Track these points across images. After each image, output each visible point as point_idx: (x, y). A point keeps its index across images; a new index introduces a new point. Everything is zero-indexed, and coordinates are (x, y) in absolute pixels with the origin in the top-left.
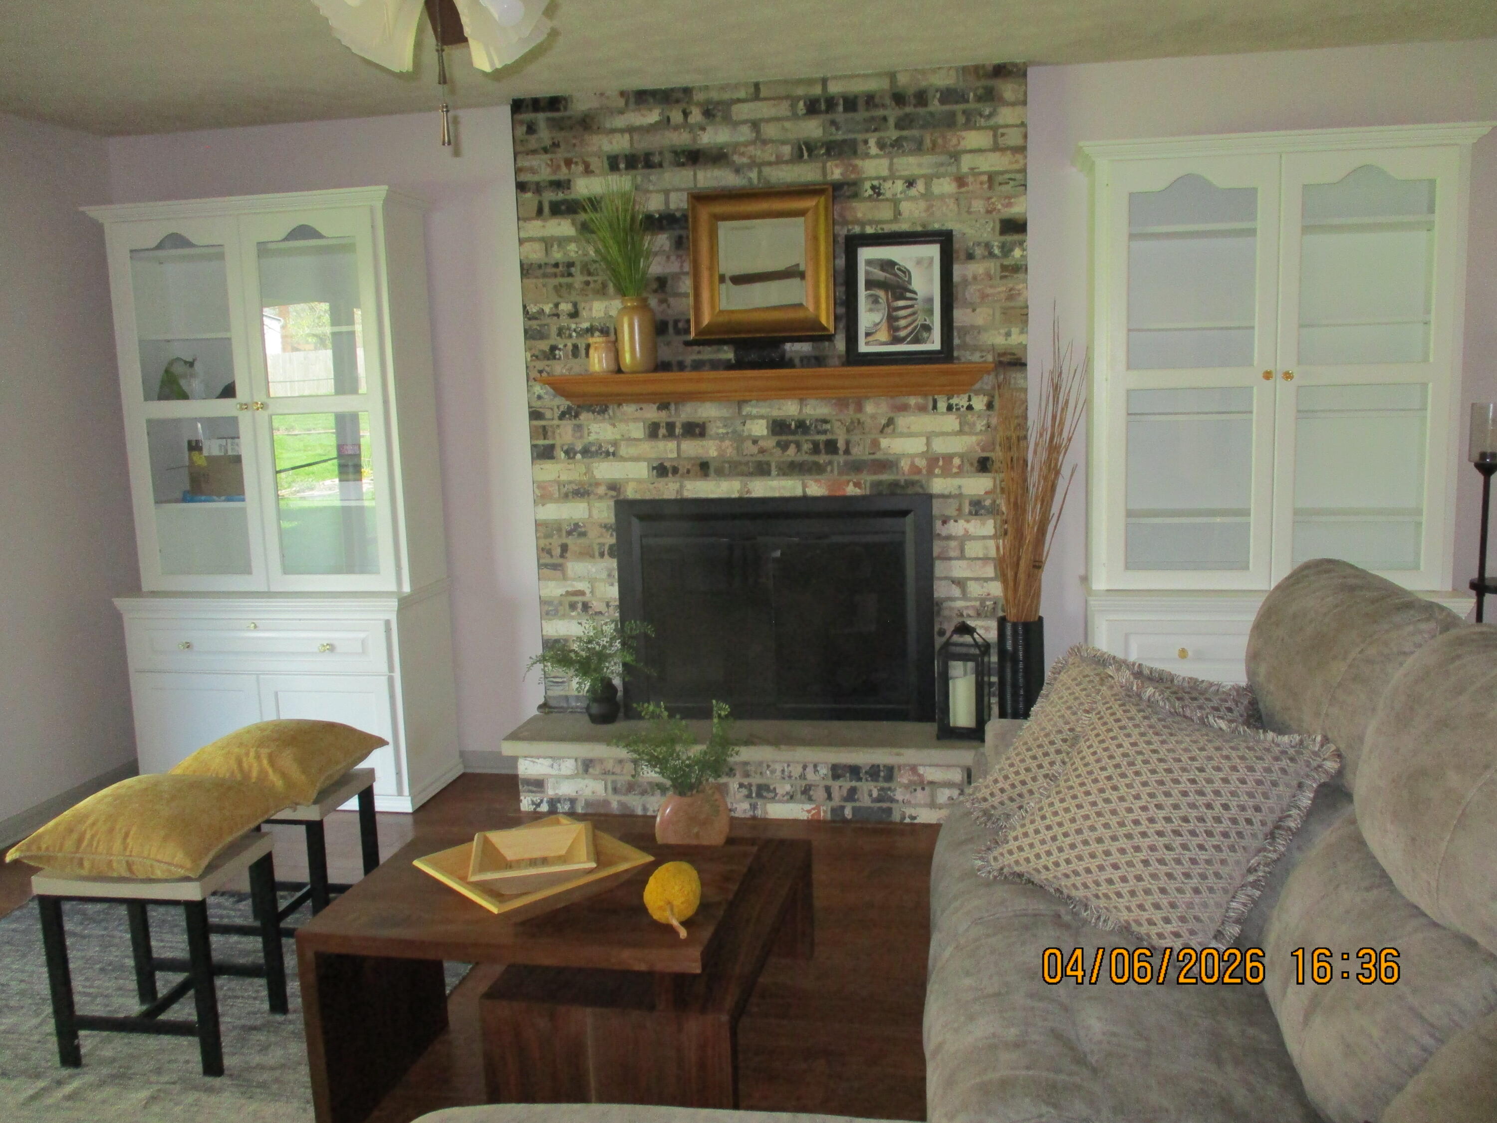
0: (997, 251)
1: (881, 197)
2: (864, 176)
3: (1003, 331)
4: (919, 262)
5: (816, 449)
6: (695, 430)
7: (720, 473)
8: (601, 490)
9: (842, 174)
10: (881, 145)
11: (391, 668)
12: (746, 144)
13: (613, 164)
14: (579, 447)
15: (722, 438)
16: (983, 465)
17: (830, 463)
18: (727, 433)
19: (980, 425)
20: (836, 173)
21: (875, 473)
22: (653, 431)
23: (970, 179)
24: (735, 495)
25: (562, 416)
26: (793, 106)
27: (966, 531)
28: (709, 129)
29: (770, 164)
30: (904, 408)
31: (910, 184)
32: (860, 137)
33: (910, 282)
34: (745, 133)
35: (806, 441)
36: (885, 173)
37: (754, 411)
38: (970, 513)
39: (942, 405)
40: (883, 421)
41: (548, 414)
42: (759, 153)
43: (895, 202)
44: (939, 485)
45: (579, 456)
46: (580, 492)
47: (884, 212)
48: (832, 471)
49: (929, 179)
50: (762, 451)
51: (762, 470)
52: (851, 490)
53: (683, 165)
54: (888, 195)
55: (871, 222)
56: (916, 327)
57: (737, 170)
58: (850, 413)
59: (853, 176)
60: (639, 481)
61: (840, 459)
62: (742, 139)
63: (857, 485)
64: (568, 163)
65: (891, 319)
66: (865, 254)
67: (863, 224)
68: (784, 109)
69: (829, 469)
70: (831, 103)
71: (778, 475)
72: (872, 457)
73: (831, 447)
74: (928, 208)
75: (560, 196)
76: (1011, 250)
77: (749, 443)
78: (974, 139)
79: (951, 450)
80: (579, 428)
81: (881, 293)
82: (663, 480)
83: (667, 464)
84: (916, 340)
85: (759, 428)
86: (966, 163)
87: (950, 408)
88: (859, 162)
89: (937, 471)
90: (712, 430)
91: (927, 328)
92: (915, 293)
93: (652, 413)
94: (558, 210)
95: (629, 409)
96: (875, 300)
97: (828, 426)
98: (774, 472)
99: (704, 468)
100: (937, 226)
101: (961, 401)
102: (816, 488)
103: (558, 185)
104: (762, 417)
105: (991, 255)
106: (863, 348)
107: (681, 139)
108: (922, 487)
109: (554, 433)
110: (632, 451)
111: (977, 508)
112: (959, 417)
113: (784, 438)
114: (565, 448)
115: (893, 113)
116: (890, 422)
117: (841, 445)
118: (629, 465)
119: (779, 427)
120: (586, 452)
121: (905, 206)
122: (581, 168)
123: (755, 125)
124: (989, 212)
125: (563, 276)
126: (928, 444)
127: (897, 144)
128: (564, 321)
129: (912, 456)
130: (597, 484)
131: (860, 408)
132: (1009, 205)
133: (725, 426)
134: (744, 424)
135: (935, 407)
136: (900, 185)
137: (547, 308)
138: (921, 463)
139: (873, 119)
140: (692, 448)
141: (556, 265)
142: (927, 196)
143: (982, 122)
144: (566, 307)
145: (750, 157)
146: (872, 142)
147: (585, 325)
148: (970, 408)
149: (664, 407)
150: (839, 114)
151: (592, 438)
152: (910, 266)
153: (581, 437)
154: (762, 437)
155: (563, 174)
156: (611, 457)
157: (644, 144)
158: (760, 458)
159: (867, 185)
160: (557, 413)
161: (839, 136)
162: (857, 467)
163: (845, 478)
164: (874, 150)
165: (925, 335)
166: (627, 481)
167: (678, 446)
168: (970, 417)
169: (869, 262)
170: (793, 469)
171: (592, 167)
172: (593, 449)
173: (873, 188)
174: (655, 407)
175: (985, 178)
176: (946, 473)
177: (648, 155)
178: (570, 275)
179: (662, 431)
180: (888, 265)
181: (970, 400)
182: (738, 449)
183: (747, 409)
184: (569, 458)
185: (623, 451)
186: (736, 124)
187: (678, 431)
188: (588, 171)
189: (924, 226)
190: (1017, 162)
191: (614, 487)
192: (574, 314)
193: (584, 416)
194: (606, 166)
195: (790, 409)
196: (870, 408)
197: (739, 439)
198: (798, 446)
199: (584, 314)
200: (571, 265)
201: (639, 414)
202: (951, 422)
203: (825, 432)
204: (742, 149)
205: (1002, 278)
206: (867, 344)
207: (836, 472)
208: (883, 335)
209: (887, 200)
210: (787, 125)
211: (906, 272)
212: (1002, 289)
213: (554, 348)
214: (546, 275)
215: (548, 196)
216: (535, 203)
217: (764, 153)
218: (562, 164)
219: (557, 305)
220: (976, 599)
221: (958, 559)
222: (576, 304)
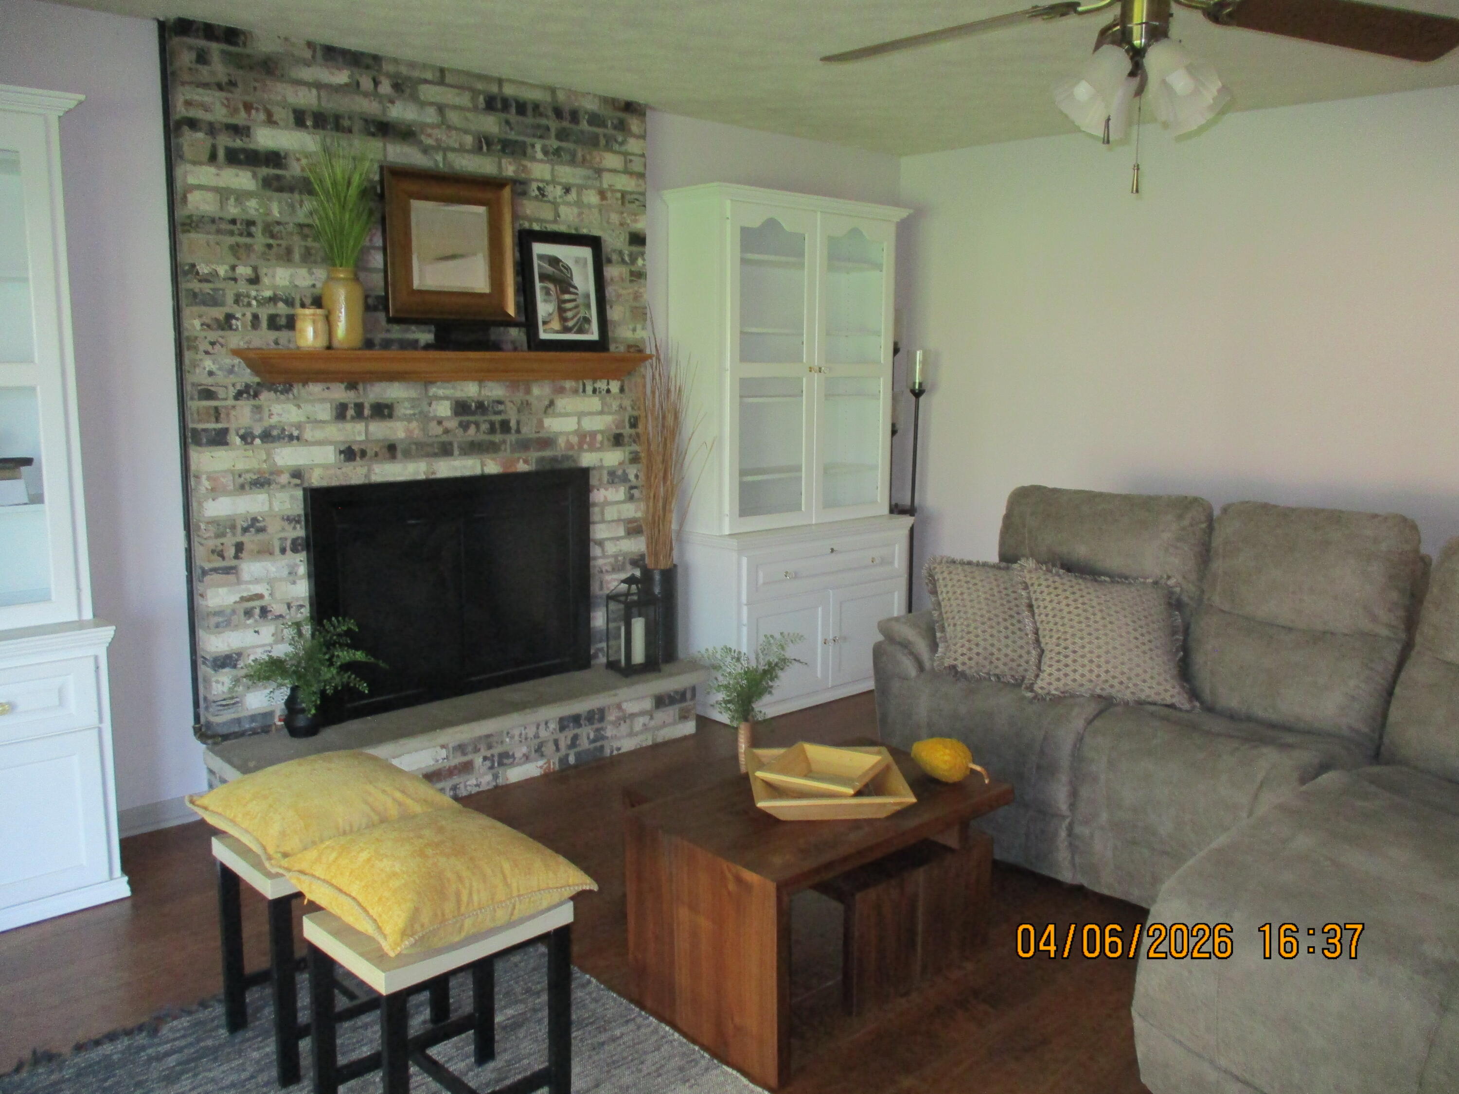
0: (627, 258)
1: (545, 199)
2: (532, 177)
3: (632, 326)
4: (578, 261)
5: (492, 430)
6: (382, 411)
7: (408, 455)
8: (284, 478)
9: (514, 172)
10: (545, 152)
11: (101, 720)
12: (435, 126)
13: (300, 119)
14: (258, 431)
15: (409, 419)
16: (617, 440)
17: (504, 442)
18: (414, 415)
19: (615, 406)
20: (509, 169)
21: (539, 450)
22: (341, 412)
23: (609, 195)
24: (422, 477)
25: (238, 395)
26: (474, 98)
27: (605, 497)
29: (454, 150)
30: (561, 391)
31: (567, 190)
32: (529, 140)
33: (571, 277)
34: (432, 115)
35: (485, 421)
36: (548, 177)
37: (441, 392)
38: (608, 482)
39: (589, 389)
40: (547, 403)
41: (221, 393)
42: (444, 138)
43: (555, 205)
44: (587, 459)
45: (258, 441)
46: (261, 482)
47: (546, 213)
48: (505, 450)
49: (581, 188)
50: (447, 431)
51: (445, 450)
52: (522, 467)
53: (373, 135)
54: (550, 198)
55: (538, 220)
56: (579, 318)
57: (425, 150)
58: (520, 396)
59: (523, 175)
60: (325, 467)
61: (512, 438)
62: (429, 120)
63: (526, 462)
64: (248, 107)
65: (561, 310)
66: (538, 249)
67: (530, 220)
68: (466, 98)
69: (503, 448)
70: (506, 103)
71: (460, 455)
72: (537, 435)
73: (505, 427)
74: (580, 214)
75: (238, 143)
76: (636, 259)
77: (434, 424)
78: (611, 160)
79: (595, 428)
80: (258, 409)
81: (551, 286)
82: (352, 464)
83: (355, 447)
84: (580, 330)
85: (443, 409)
86: (607, 180)
87: (593, 393)
88: (529, 164)
89: (585, 447)
90: (403, 410)
91: (587, 320)
92: (575, 287)
93: (339, 393)
94: (234, 158)
95: (315, 389)
96: (547, 291)
97: (501, 407)
98: (456, 452)
99: (391, 450)
100: (585, 231)
101: (602, 385)
102: (492, 467)
103: (236, 130)
104: (446, 398)
105: (623, 261)
106: (541, 335)
107: (370, 107)
108: (574, 461)
109: (228, 415)
110: (319, 435)
111: (615, 477)
112: (601, 399)
113: (466, 418)
114: (242, 432)
115: (554, 125)
116: (552, 403)
117: (513, 424)
118: (315, 449)
119: (461, 408)
120: (267, 436)
121: (563, 210)
122: (262, 116)
123: (441, 109)
124: (621, 224)
125: (240, 234)
126: (579, 423)
127: (557, 152)
128: (242, 287)
129: (568, 434)
130: (279, 472)
131: (528, 391)
132: (636, 221)
133: (413, 407)
134: (430, 404)
135: (584, 391)
136: (559, 191)
137: (222, 270)
138: (574, 440)
139: (538, 127)
140: (380, 430)
141: (233, 222)
142: (579, 203)
143: (616, 147)
144: (244, 271)
145: (437, 140)
146: (538, 147)
147: (268, 293)
148: (608, 391)
149: (352, 386)
150: (513, 116)
151: (274, 420)
152: (570, 264)
153: (261, 420)
154: (447, 418)
155: (241, 119)
156: (295, 442)
157: (332, 104)
158: (445, 438)
159: (534, 186)
160: (232, 392)
161: (512, 136)
162: (524, 445)
163: (516, 455)
164: (539, 155)
165: (586, 326)
166: (312, 467)
167: (367, 427)
168: (608, 399)
169: (542, 260)
170: (474, 448)
171: (275, 118)
172: (275, 433)
173: (539, 189)
174: (343, 386)
175: (619, 195)
176: (592, 448)
177: (337, 118)
178: (250, 235)
179: (351, 412)
180: (554, 261)
181: (608, 384)
182: (424, 429)
183: (433, 390)
184: (246, 443)
185: (308, 434)
187: (367, 412)
188: (271, 121)
189: (576, 229)
190: (640, 185)
191: (297, 474)
192: (255, 280)
193: (265, 396)
194: (292, 120)
195: (470, 390)
196: (536, 391)
197: (425, 418)
198: (477, 425)
199: (266, 280)
200: (250, 223)
201: (326, 394)
202: (596, 403)
203: (499, 413)
204: (429, 131)
205: (630, 281)
206: (544, 331)
207: (509, 450)
208: (555, 324)
209: (549, 202)
211: (568, 269)
212: (631, 291)
213: (229, 317)
214: (219, 232)
215: (225, 141)
216: (209, 146)
217: (452, 139)
218: (241, 106)
219: (233, 268)
220: (612, 556)
221: (599, 522)
222: (255, 269)
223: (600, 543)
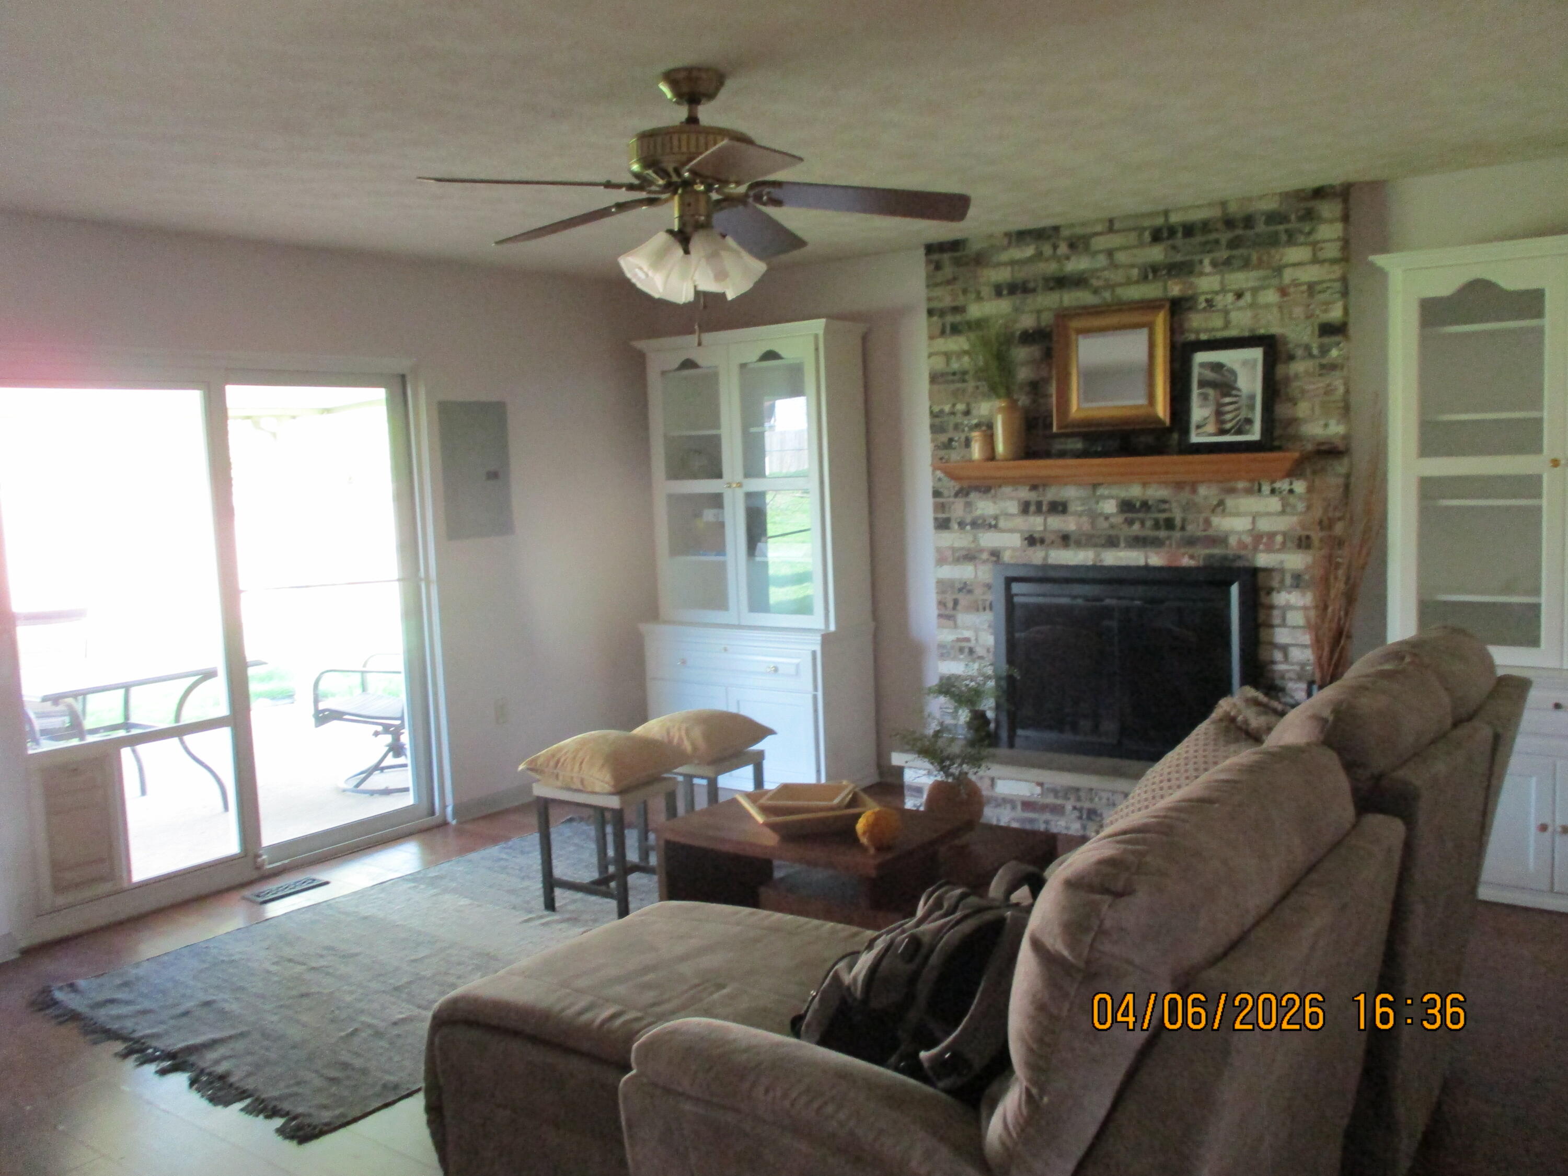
0: (1315, 351)
1: (1213, 309)
2: (1200, 291)
3: (1322, 422)
4: (1245, 363)
5: (1157, 525)
6: (1059, 508)
7: (1079, 544)
8: (985, 556)
9: (1180, 290)
10: (1214, 264)
11: (816, 688)
12: (1104, 269)
13: (998, 291)
14: (968, 520)
15: (1080, 515)
16: (1304, 543)
17: (1169, 538)
18: (1084, 511)
19: (1301, 506)
20: (1175, 289)
21: (1208, 548)
22: (1025, 508)
23: (1292, 290)
24: (1090, 563)
25: (956, 495)
26: (1140, 236)
27: (1288, 601)
28: (1073, 258)
29: (1121, 285)
30: (1232, 491)
31: (1239, 295)
32: (1197, 258)
33: (1235, 381)
34: (1102, 260)
35: (1150, 518)
36: (1217, 287)
37: (1106, 492)
38: (1292, 586)
39: (1266, 488)
40: (1215, 502)
41: (946, 493)
42: (1112, 276)
43: (1226, 312)
44: (1263, 560)
45: (968, 528)
46: (969, 557)
47: (1217, 321)
48: (1171, 545)
49: (1255, 291)
50: (1112, 527)
51: (1112, 543)
52: (1186, 562)
53: (1051, 289)
54: (1220, 306)
55: (1206, 331)
56: (1240, 419)
57: (1096, 291)
58: (1185, 495)
59: (1190, 292)
60: (1014, 549)
61: (1177, 534)
62: (1098, 265)
63: (1192, 557)
64: (965, 291)
65: (1219, 413)
66: (1201, 357)
67: (1198, 332)
68: (1132, 237)
69: (1167, 542)
70: (1172, 231)
71: (1125, 547)
72: (1204, 533)
73: (1169, 524)
74: (1255, 316)
75: (958, 318)
76: (1329, 350)
77: (1101, 519)
78: (1295, 254)
79: (1274, 528)
80: (968, 505)
81: (1211, 392)
82: (1032, 549)
83: (1037, 536)
84: (1239, 432)
85: (1110, 507)
86: (1288, 275)
87: (1273, 491)
88: (1194, 279)
89: (1261, 547)
90: (1072, 508)
91: (1249, 421)
92: (1239, 390)
93: (1025, 493)
94: (955, 330)
95: (1007, 490)
96: (1205, 397)
97: (1166, 506)
98: (1122, 544)
99: (1065, 540)
100: (1262, 331)
101: (1283, 485)
102: (1156, 559)
103: (957, 310)
104: (1112, 497)
105: (1311, 356)
106: (1195, 438)
107: (1051, 268)
108: (1248, 560)
109: (950, 508)
110: (1010, 524)
111: (1298, 581)
112: (1282, 499)
113: (1130, 515)
114: (959, 520)
115: (1225, 236)
116: (1221, 503)
117: (1178, 522)
118: (1006, 535)
119: (1126, 506)
120: (974, 524)
121: (1235, 316)
122: (973, 296)
123: (1110, 253)
124: (1308, 317)
125: (958, 382)
126: (1254, 522)
127: (1228, 262)
128: (959, 419)
129: (1239, 533)
130: (982, 551)
131: (1194, 491)
132: (1326, 311)
133: (1083, 505)
134: (1097, 503)
135: (1260, 490)
136: (1230, 297)
137: (947, 408)
138: (1248, 540)
139: (1206, 243)
140: (1056, 523)
141: (954, 374)
142: (1253, 305)
143: (1303, 239)
144: (960, 407)
145: (1106, 280)
146: (1207, 262)
147: (975, 421)
148: (1291, 491)
149: (1034, 487)
150: (1179, 240)
151: (979, 512)
152: (1236, 367)
153: (971, 512)
154: (1112, 515)
155: (960, 301)
156: (992, 529)
157: (1022, 274)
158: (1112, 532)
159: (1202, 299)
160: (953, 493)
161: (1179, 258)
162: (1191, 542)
163: (1183, 550)
164: (1208, 268)
165: (1247, 427)
166: (1006, 549)
167: (1045, 520)
168: (1292, 500)
169: (1202, 365)
170: (1138, 542)
171: (983, 294)
172: (980, 521)
173: (1207, 301)
174: (1028, 488)
175: (1305, 288)
176: (1270, 549)
177: (1025, 283)
178: (964, 381)
179: (1033, 508)
180: (1218, 367)
181: (1291, 484)
182: (1093, 524)
183: (1100, 491)
184: (961, 529)
185: (1002, 524)
186: (1095, 253)
187: (1045, 508)
188: (979, 298)
189: (1252, 330)
190: (1334, 272)
191: (996, 554)
192: (967, 413)
193: (973, 496)
194: (993, 293)
195: (1135, 491)
196: (1203, 491)
197: (1094, 516)
198: (1142, 523)
199: (974, 412)
200: (965, 373)
201: (1014, 494)
202: (1274, 504)
203: (1164, 511)
204: (1099, 274)
205: (1320, 375)
206: (1198, 435)
207: (1174, 546)
208: (1211, 428)
209: (1218, 311)
210: (1135, 251)
211: (1233, 373)
212: (1321, 385)
213: (951, 440)
214: (947, 382)
215: (950, 319)
216: (940, 325)
217: (1116, 276)
218: (960, 293)
219: (954, 405)
220: (1298, 664)
221: (1279, 626)
222: (968, 405)
223: (1284, 649)
